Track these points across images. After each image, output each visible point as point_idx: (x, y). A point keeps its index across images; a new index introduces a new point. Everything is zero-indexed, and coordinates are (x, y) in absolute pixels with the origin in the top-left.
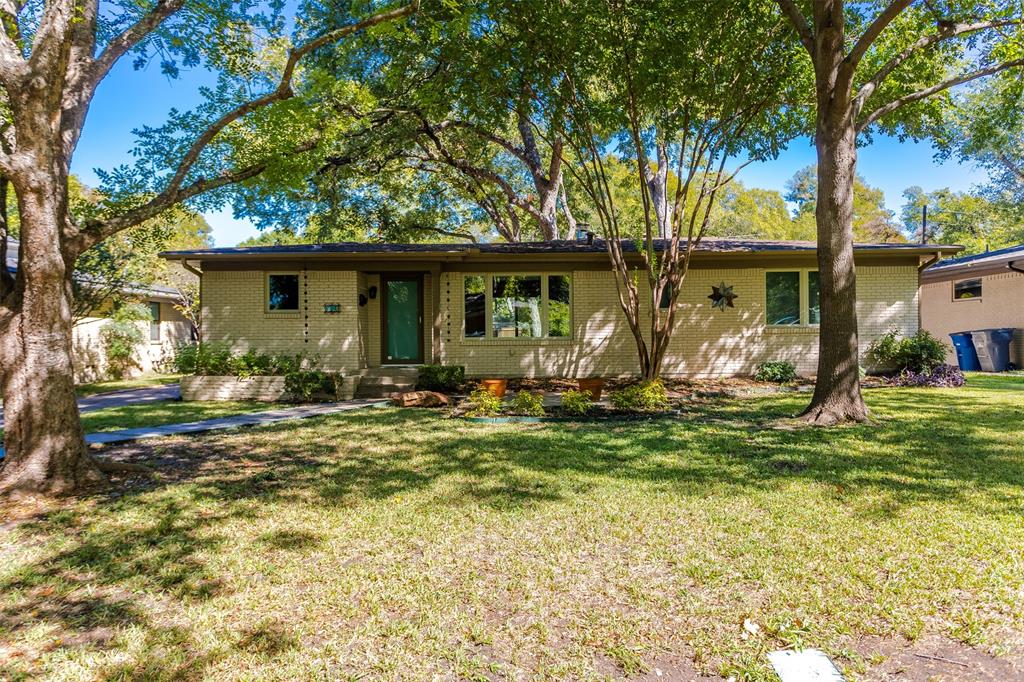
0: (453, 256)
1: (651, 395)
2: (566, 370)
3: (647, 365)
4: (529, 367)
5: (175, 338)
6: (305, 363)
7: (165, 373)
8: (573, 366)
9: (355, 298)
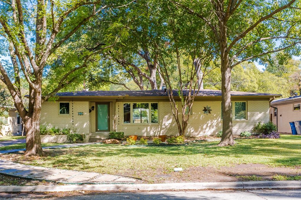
0: (120, 97)
1: (179, 140)
2: (156, 133)
3: (181, 131)
4: (145, 132)
5: (12, 123)
6: (71, 131)
7: (10, 136)
8: (159, 133)
9: (88, 111)
